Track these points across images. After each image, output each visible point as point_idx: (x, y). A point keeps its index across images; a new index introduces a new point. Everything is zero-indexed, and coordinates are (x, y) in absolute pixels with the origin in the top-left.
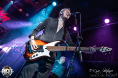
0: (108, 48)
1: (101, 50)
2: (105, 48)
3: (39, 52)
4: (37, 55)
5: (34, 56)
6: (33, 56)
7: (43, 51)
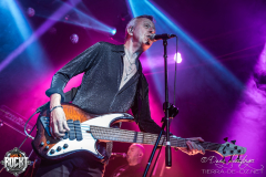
3: (71, 138)
4: (65, 147)
5: (59, 150)
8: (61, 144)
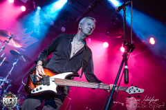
0: (139, 89)
1: (128, 91)
2: (135, 88)
3: (44, 85)
4: (41, 89)
5: (37, 90)
6: (35, 89)
7: (48, 84)
8: (38, 87)
